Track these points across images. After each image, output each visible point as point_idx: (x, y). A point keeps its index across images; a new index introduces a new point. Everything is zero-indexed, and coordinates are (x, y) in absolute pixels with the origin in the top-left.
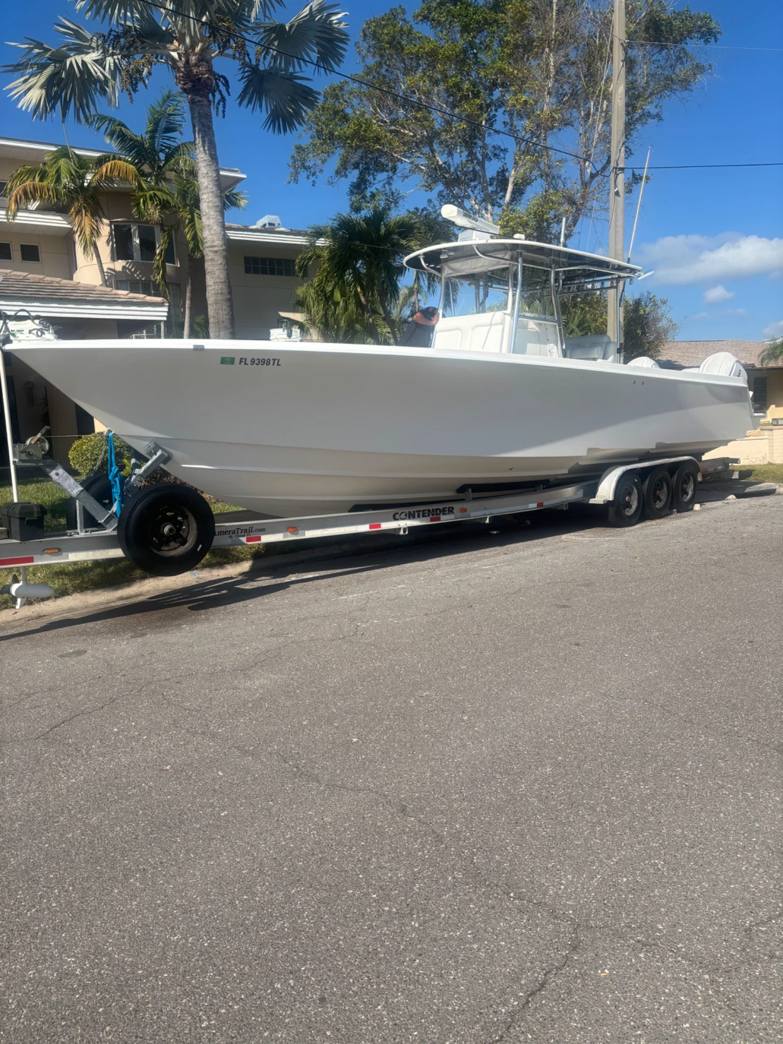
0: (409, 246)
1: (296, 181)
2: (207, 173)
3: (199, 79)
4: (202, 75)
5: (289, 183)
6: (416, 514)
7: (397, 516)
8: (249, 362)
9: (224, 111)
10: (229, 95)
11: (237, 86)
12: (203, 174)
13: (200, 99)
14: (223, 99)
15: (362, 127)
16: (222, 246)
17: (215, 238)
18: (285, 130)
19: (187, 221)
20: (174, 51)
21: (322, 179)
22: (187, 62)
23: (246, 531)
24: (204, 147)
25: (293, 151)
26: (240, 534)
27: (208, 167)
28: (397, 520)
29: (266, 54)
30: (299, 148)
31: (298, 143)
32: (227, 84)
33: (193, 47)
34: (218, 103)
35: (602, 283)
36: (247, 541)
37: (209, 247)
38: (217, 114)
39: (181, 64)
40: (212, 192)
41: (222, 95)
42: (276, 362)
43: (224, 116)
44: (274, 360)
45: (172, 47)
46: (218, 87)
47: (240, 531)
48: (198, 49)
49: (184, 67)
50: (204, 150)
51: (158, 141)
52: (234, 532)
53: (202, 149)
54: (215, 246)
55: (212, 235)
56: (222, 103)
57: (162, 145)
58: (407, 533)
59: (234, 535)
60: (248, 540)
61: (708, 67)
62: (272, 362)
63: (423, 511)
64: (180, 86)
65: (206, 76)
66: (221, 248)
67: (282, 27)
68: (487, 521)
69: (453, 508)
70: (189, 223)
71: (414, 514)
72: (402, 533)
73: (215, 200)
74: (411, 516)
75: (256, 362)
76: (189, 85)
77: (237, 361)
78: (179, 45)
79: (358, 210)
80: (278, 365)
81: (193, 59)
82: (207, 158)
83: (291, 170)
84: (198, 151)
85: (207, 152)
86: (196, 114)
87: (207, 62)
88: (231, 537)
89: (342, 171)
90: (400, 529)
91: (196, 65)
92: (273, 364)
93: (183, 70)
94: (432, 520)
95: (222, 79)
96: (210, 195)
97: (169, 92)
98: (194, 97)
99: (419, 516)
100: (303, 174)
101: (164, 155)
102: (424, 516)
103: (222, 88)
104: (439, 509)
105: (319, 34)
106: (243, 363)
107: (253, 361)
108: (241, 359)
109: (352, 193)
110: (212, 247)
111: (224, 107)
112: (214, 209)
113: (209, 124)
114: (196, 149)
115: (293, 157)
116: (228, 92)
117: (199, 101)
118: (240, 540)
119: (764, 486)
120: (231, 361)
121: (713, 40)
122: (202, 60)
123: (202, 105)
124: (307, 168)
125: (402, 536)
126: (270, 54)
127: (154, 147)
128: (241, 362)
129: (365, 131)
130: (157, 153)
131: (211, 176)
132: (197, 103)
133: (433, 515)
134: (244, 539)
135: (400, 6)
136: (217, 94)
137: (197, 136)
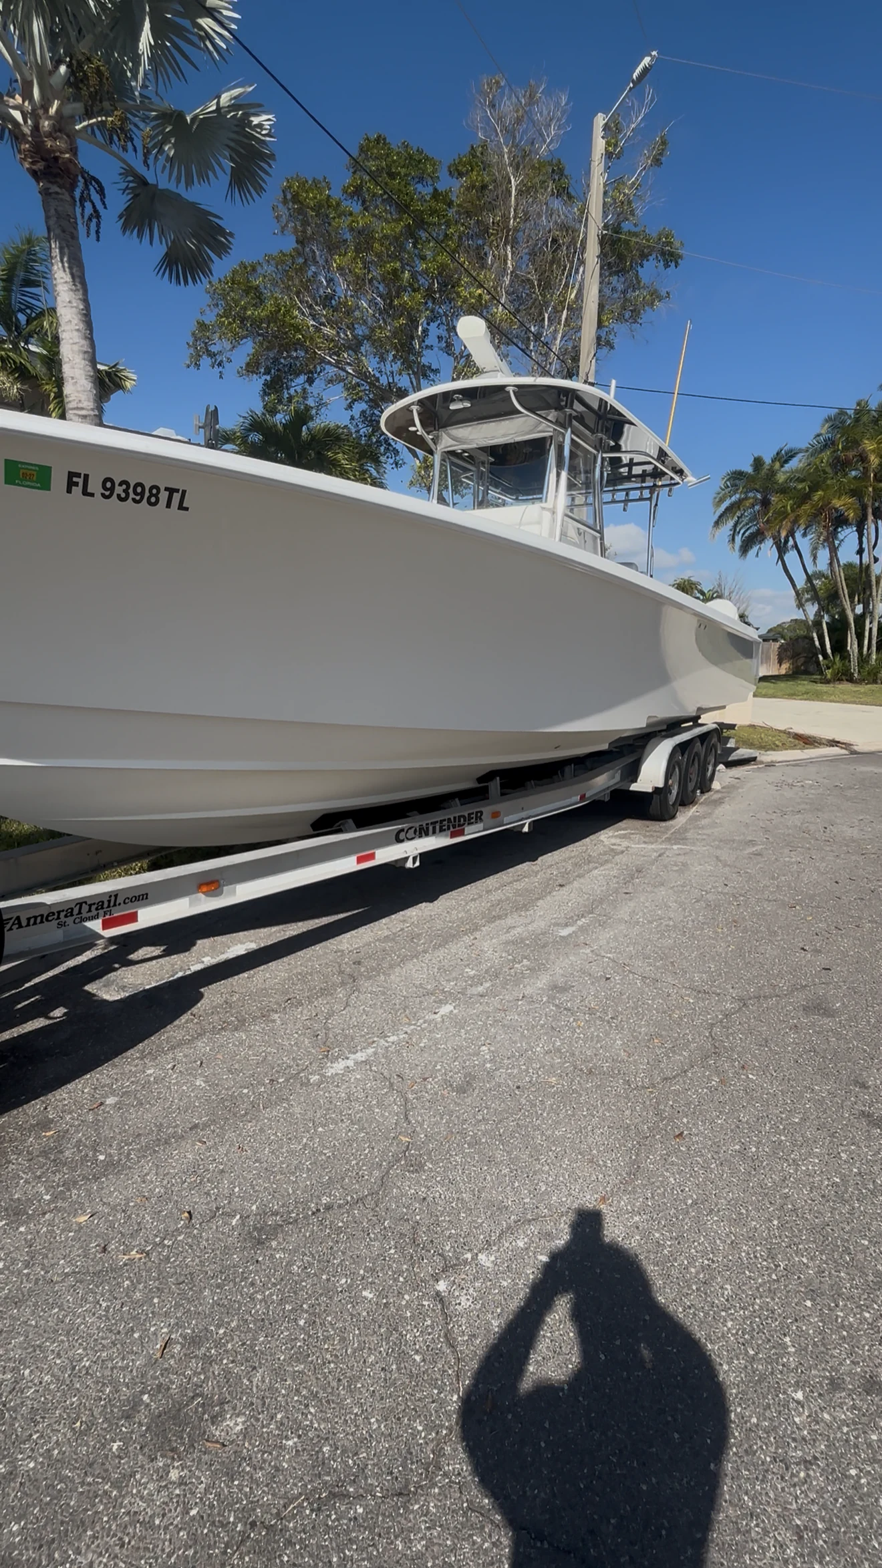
0: (335, 459)
1: (198, 366)
2: (70, 302)
3: (56, 159)
4: (61, 153)
5: (188, 366)
6: (431, 828)
7: (402, 836)
8: (95, 486)
9: (97, 232)
10: (105, 208)
11: (117, 201)
12: (63, 302)
13: (58, 190)
14: (96, 214)
15: (280, 310)
16: (92, 410)
17: (83, 397)
18: (186, 282)
19: (52, 395)
20: (15, 108)
21: (231, 369)
22: (36, 128)
23: (100, 906)
24: (62, 261)
25: (194, 326)
26: (84, 915)
27: (71, 293)
28: (402, 841)
29: (158, 152)
30: (202, 326)
31: (201, 318)
32: (101, 192)
33: (45, 107)
34: (90, 219)
35: (627, 495)
36: (104, 928)
37: (74, 409)
38: (88, 234)
39: (27, 131)
40: (78, 330)
41: (94, 206)
42: (176, 497)
43: (98, 239)
44: (171, 491)
45: (12, 102)
46: (89, 195)
47: (85, 908)
48: (52, 111)
49: (32, 135)
50: (63, 266)
51: (16, 297)
52: (70, 912)
53: (60, 265)
54: (82, 409)
55: (78, 392)
56: (94, 220)
57: (20, 303)
58: (417, 864)
59: (70, 920)
60: (106, 925)
61: (665, 295)
62: (164, 495)
63: (441, 821)
64: (27, 165)
65: (67, 155)
66: (92, 413)
67: (180, 116)
68: (526, 829)
69: (481, 813)
70: (55, 398)
71: (428, 828)
72: (409, 864)
73: (83, 342)
74: (423, 832)
75: (119, 490)
76: (40, 166)
77: (59, 480)
78: (23, 102)
79: (273, 412)
80: (181, 507)
81: (46, 124)
82: (68, 278)
83: (192, 350)
84: (55, 268)
85: (67, 270)
86: (52, 212)
87: (68, 136)
88: (60, 925)
89: (252, 367)
90: (406, 859)
91: (49, 135)
92: (168, 505)
93: (30, 139)
94: (453, 835)
95: (93, 183)
96: (76, 334)
97: (30, 234)
98: (49, 185)
99: (434, 833)
100: (206, 361)
101: (25, 318)
102: (441, 830)
103: (95, 197)
104: (464, 817)
105: (232, 144)
106: (78, 491)
107: (108, 486)
108: (71, 475)
109: (265, 393)
110: (77, 408)
111: (98, 225)
112: (81, 356)
113: (73, 231)
114: (52, 264)
115: (193, 334)
116: (104, 203)
117: (57, 193)
118: (85, 926)
119: (743, 752)
120: (39, 477)
121: (673, 264)
122: (60, 131)
123: (62, 200)
124: (212, 355)
125: (410, 869)
126: (165, 155)
127: (10, 304)
128: (71, 485)
129: (284, 315)
130: (14, 313)
131: (76, 307)
132: (54, 195)
133: (454, 827)
134: (95, 925)
135: (325, 178)
136: (88, 205)
137: (53, 246)
